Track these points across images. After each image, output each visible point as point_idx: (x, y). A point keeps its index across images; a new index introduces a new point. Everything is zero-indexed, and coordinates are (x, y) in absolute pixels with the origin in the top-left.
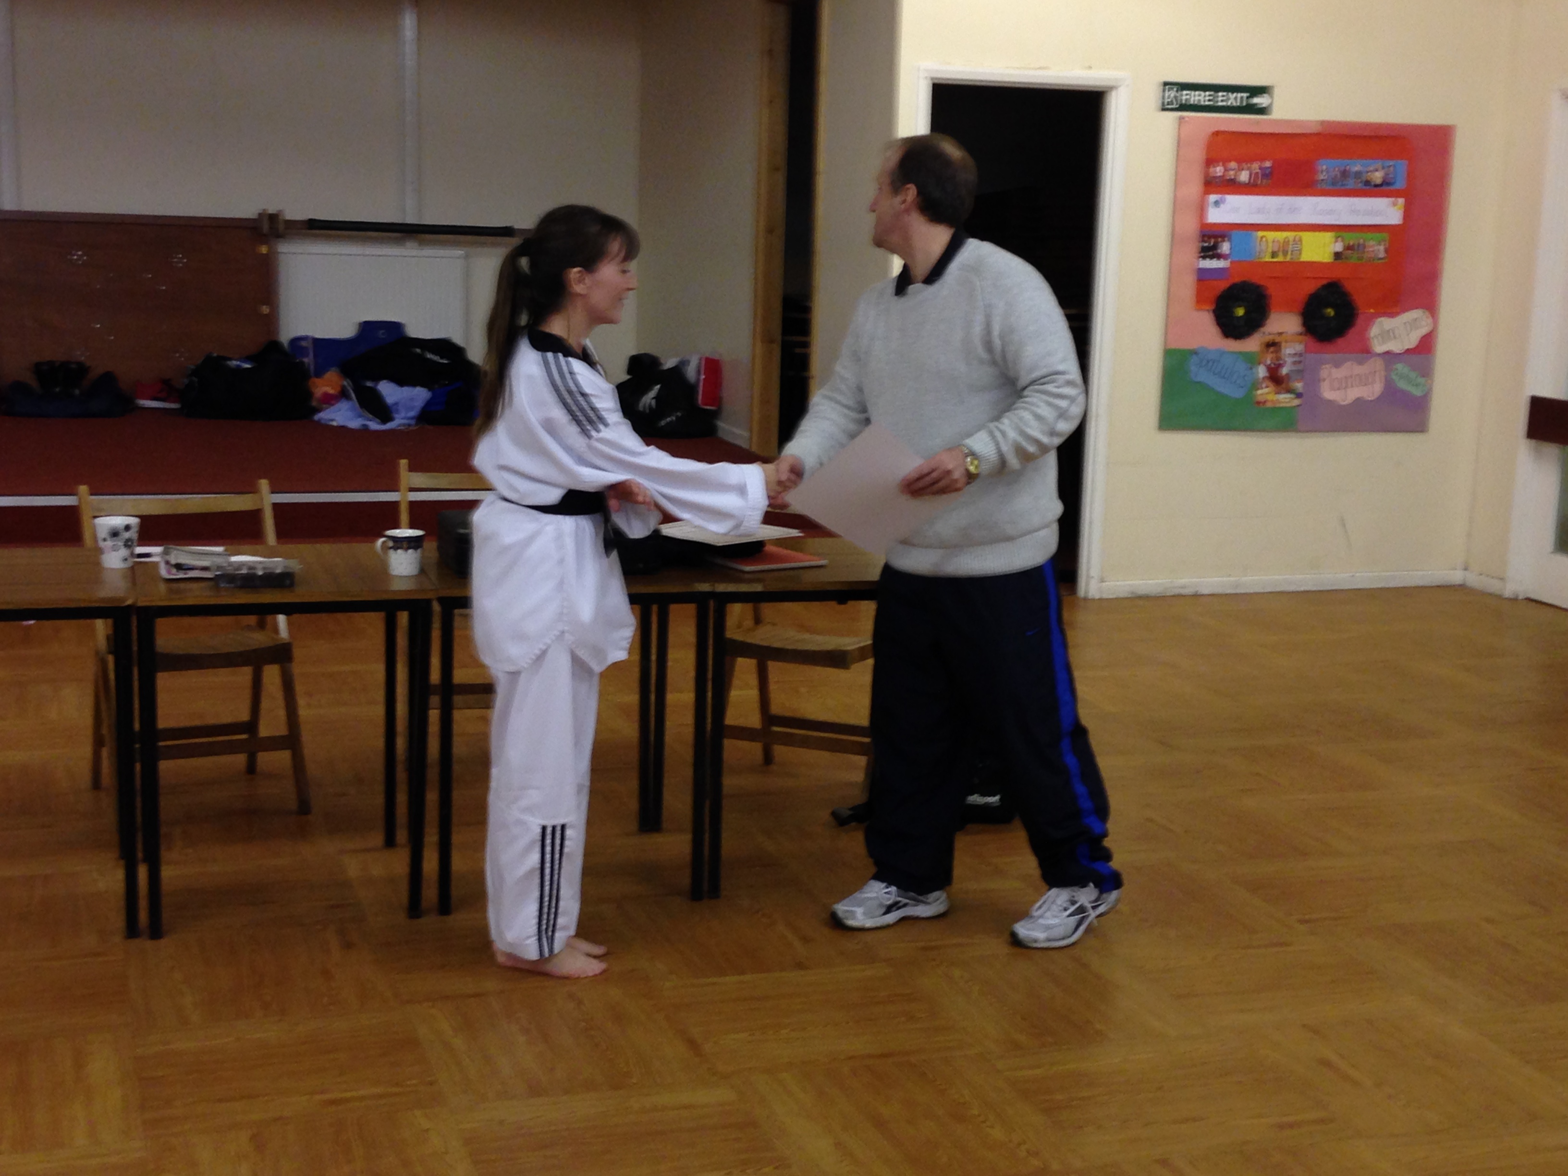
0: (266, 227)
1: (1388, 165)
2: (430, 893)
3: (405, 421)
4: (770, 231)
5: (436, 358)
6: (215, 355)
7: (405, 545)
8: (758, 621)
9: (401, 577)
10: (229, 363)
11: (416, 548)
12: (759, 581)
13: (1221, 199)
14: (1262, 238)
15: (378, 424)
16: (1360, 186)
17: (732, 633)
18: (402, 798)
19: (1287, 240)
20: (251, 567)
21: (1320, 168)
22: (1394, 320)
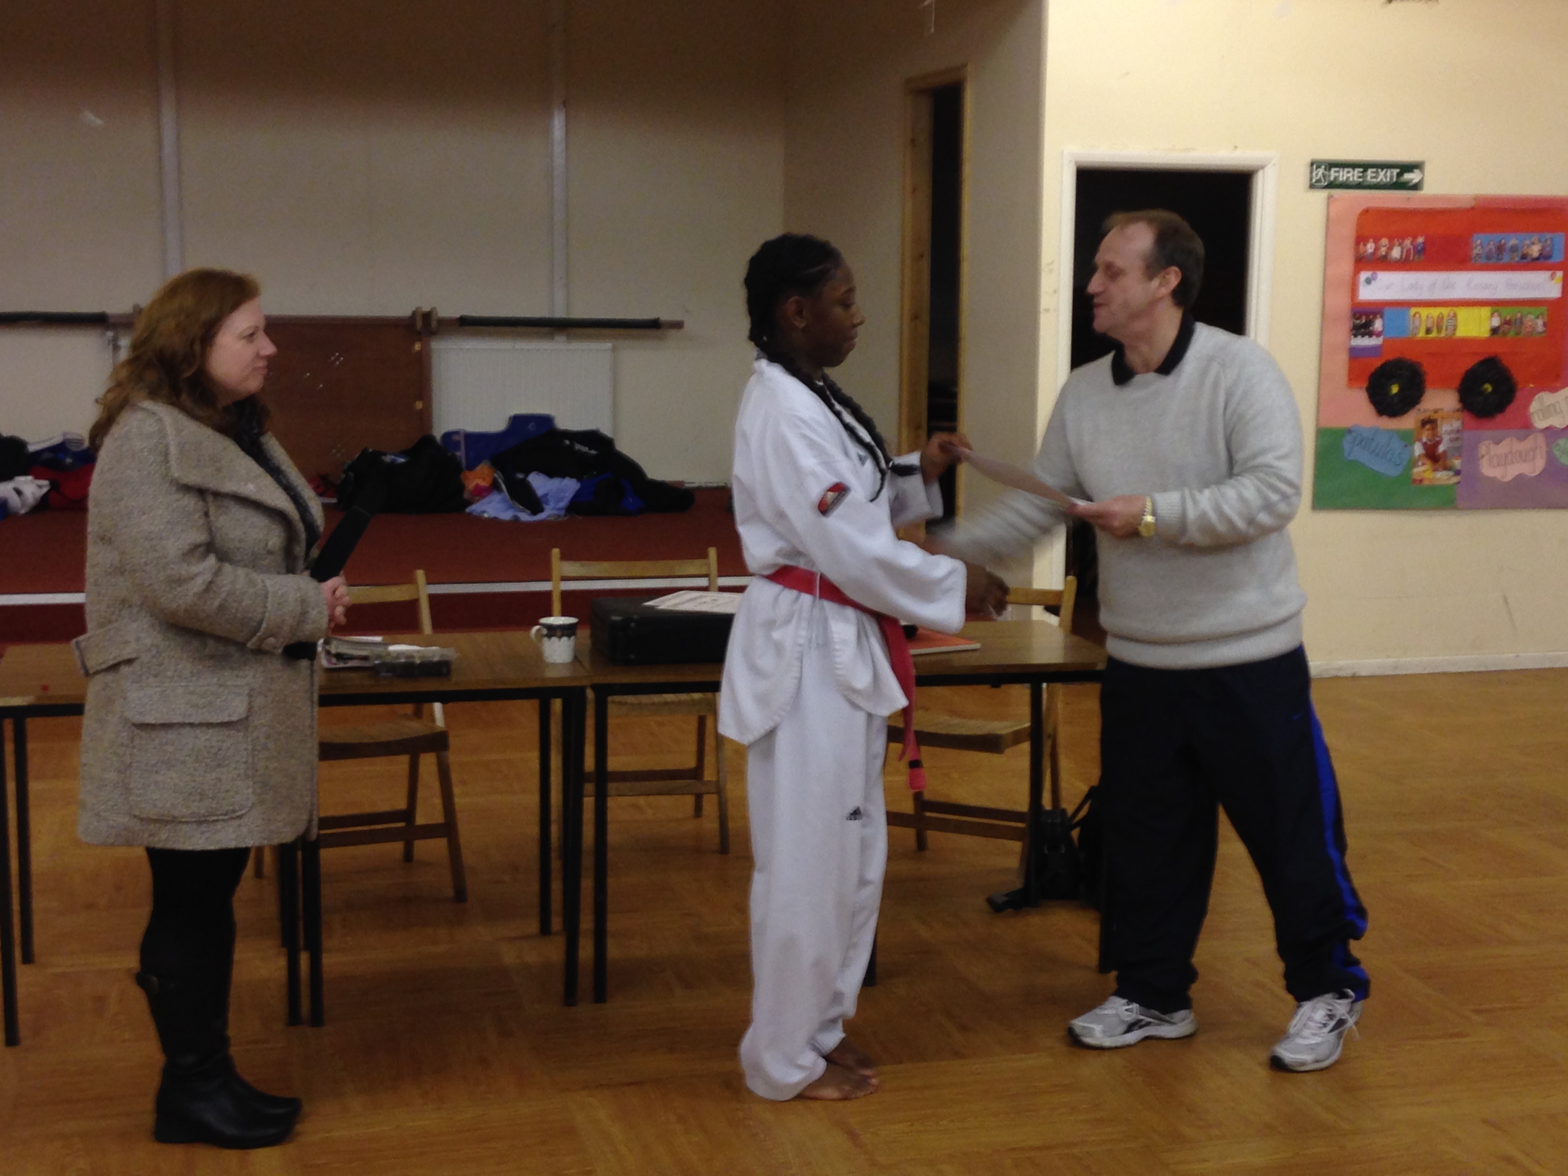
0: (419, 324)
1: (1545, 237)
2: (585, 980)
3: (556, 512)
4: (915, 317)
5: (585, 449)
6: (370, 450)
7: (559, 633)
9: (554, 665)
10: (383, 457)
11: (569, 636)
13: (1373, 275)
14: (1415, 313)
15: (529, 515)
16: (1516, 260)
18: (556, 886)
19: (1441, 316)
20: (409, 656)
21: (1474, 243)
22: (1556, 394)
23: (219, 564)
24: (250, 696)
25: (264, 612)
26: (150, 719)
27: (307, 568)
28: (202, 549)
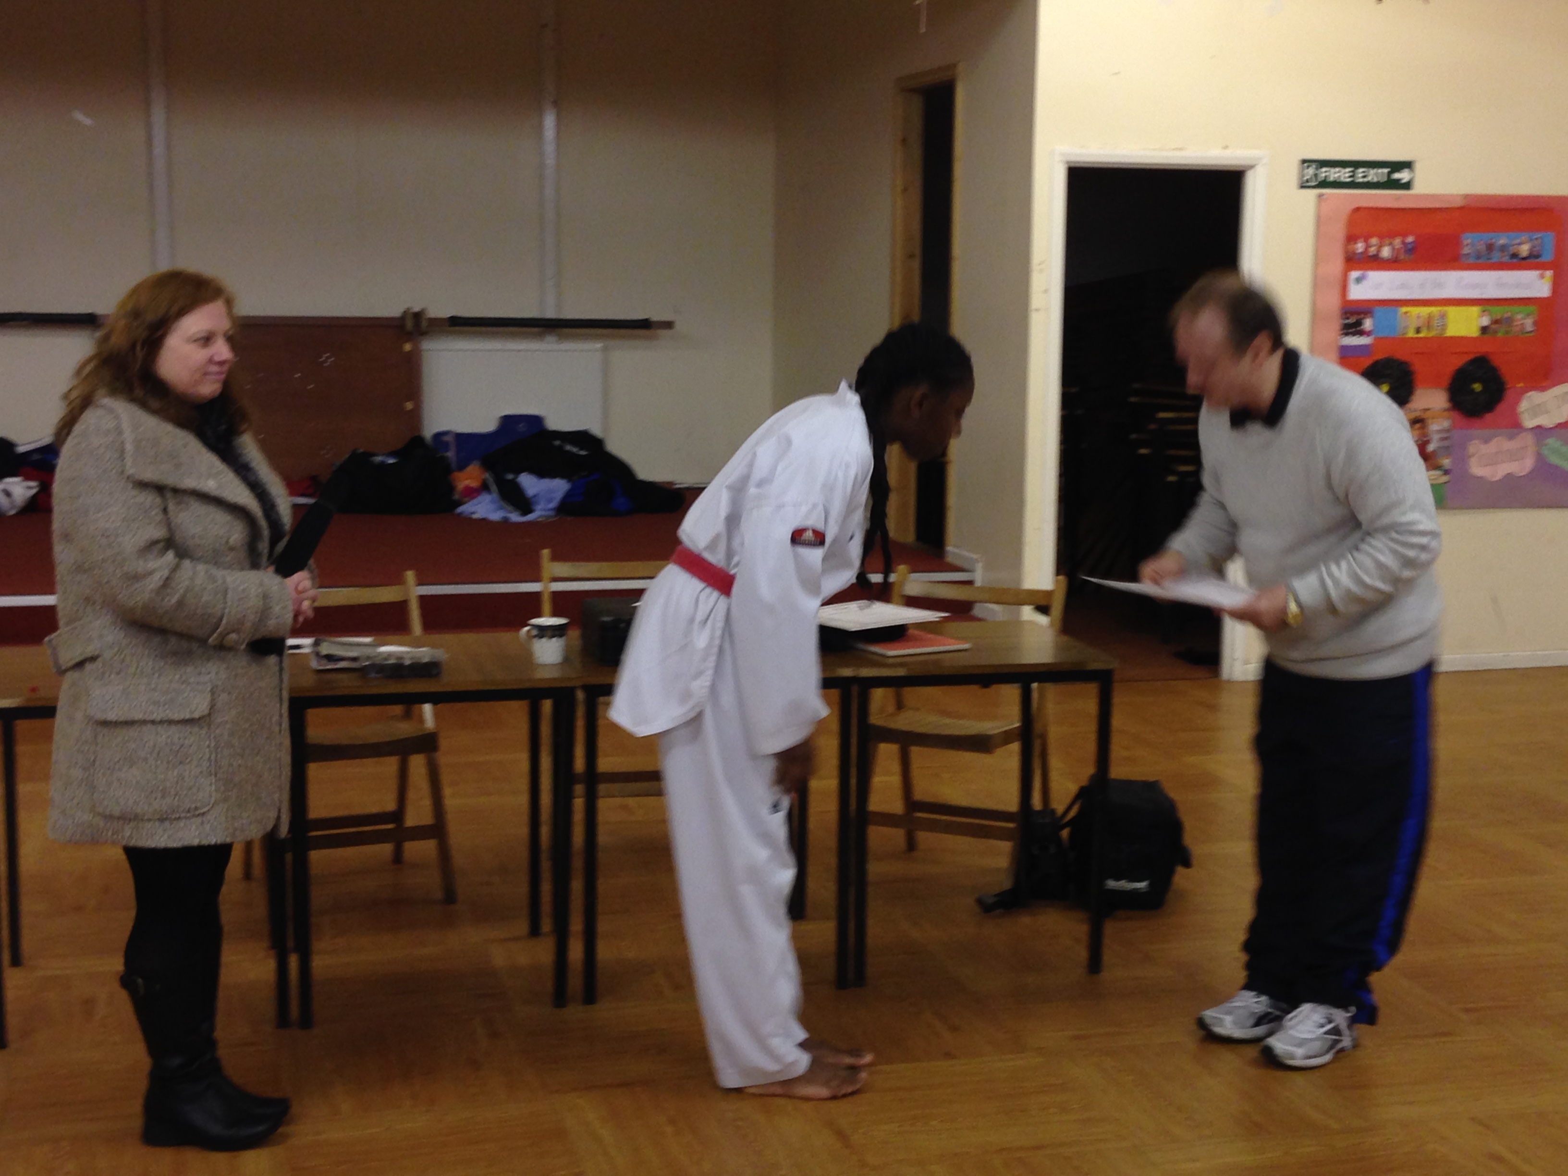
0: (409, 324)
1: (1535, 237)
2: (575, 981)
3: (543, 513)
5: (575, 450)
6: (361, 450)
7: (549, 633)
8: (900, 706)
9: (544, 665)
10: (373, 458)
11: (561, 636)
12: (902, 665)
13: (1363, 274)
14: (1406, 313)
15: (519, 515)
16: (1506, 259)
17: (875, 719)
18: (546, 888)
19: (1431, 315)
20: (400, 657)
21: (1465, 242)
22: (1545, 393)
23: (177, 560)
24: (213, 692)
25: (225, 608)
26: (111, 716)
27: (272, 564)
28: (162, 544)
